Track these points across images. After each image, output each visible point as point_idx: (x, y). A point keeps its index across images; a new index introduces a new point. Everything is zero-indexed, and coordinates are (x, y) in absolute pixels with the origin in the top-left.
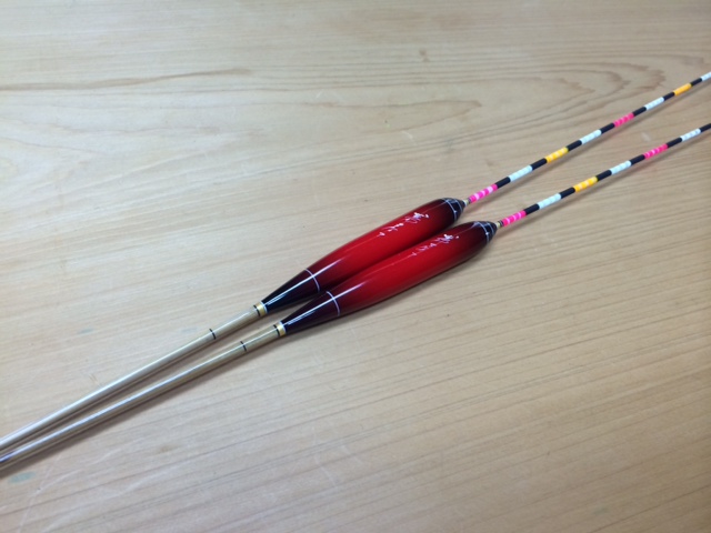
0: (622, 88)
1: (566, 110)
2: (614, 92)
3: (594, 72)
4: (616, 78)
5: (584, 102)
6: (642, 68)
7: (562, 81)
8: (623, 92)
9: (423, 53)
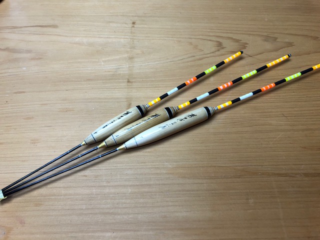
0: (218, 50)
1: (182, 59)
2: (213, 53)
3: (210, 40)
4: (220, 45)
5: (194, 56)
6: (237, 41)
7: (191, 44)
8: (218, 53)
9: (134, 23)
